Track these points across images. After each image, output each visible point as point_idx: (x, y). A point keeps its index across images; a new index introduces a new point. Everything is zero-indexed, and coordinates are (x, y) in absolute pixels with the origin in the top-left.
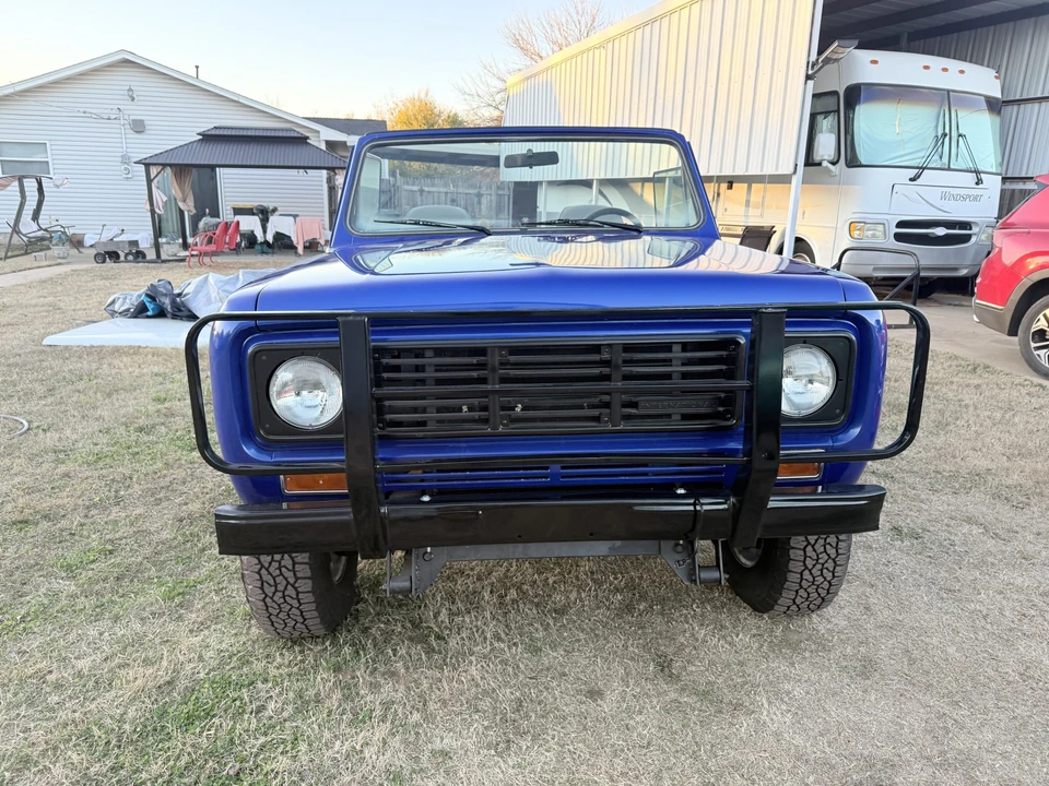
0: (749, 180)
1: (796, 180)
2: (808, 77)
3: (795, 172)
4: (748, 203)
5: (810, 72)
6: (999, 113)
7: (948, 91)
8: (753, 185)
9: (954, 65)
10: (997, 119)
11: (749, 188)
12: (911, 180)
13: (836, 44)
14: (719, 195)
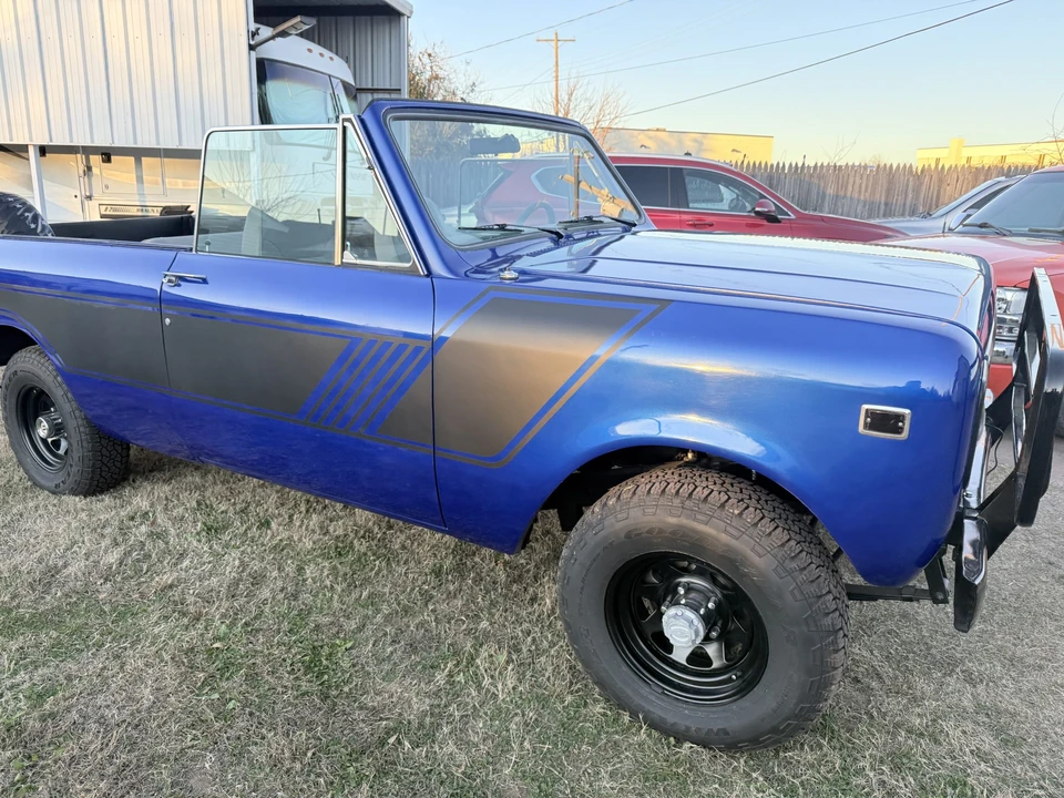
0: (138, 154)
1: (254, 159)
2: (251, 48)
3: (254, 150)
4: (140, 180)
5: (252, 43)
6: (355, 98)
7: (330, 76)
8: (143, 158)
9: (327, 54)
10: (354, 104)
11: (138, 162)
12: (325, 159)
13: (298, 19)
14: (89, 169)
